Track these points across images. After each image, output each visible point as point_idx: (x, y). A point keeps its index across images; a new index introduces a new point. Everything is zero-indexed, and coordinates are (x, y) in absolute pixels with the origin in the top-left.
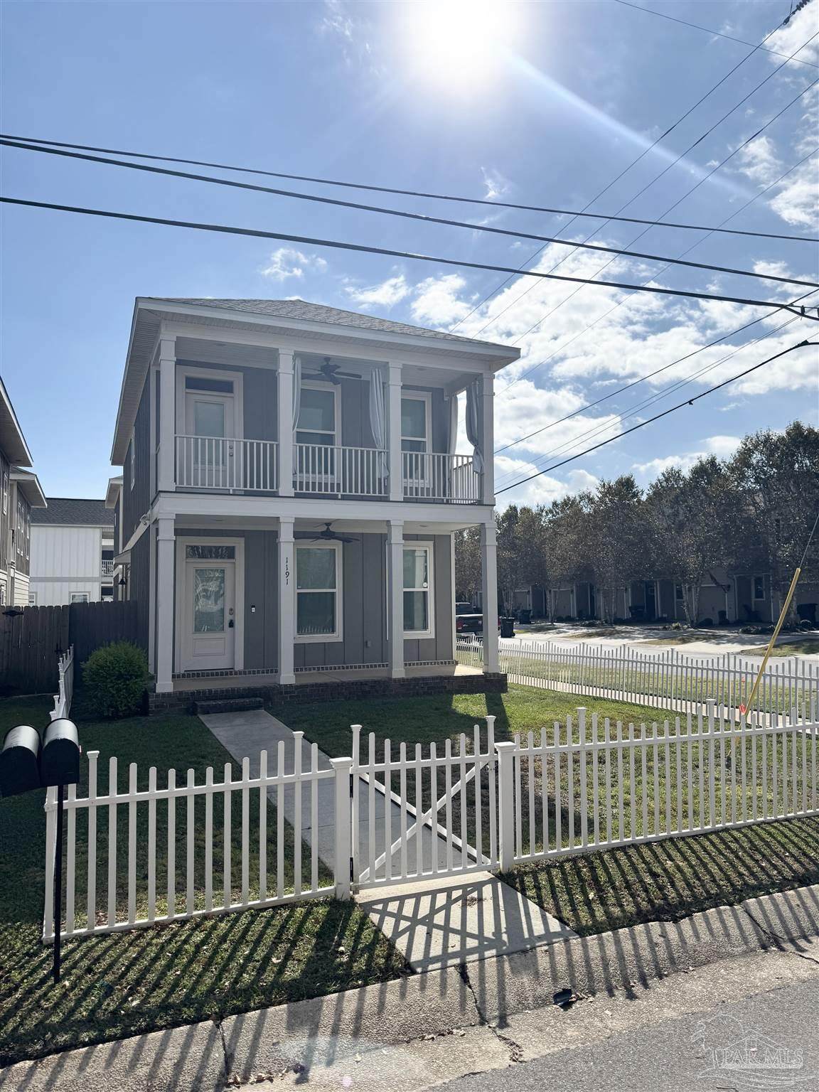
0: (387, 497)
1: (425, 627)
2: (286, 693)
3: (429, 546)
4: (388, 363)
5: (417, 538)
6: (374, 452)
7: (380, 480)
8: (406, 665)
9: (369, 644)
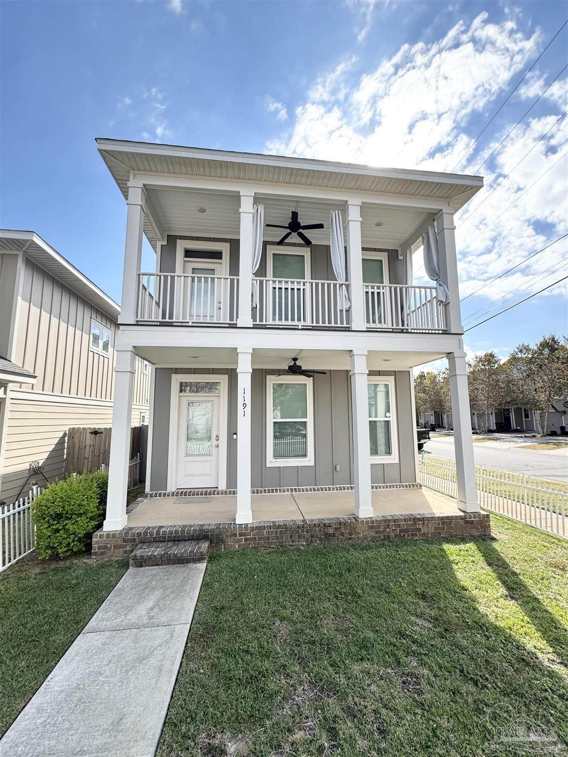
0: (349, 328)
1: (389, 452)
2: (241, 535)
3: (391, 380)
4: (347, 201)
5: (379, 373)
6: (335, 285)
7: (341, 311)
8: (372, 487)
9: (338, 469)
